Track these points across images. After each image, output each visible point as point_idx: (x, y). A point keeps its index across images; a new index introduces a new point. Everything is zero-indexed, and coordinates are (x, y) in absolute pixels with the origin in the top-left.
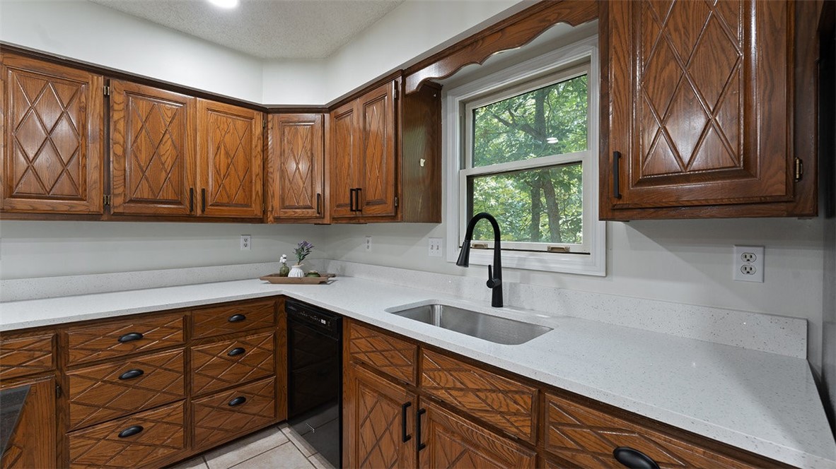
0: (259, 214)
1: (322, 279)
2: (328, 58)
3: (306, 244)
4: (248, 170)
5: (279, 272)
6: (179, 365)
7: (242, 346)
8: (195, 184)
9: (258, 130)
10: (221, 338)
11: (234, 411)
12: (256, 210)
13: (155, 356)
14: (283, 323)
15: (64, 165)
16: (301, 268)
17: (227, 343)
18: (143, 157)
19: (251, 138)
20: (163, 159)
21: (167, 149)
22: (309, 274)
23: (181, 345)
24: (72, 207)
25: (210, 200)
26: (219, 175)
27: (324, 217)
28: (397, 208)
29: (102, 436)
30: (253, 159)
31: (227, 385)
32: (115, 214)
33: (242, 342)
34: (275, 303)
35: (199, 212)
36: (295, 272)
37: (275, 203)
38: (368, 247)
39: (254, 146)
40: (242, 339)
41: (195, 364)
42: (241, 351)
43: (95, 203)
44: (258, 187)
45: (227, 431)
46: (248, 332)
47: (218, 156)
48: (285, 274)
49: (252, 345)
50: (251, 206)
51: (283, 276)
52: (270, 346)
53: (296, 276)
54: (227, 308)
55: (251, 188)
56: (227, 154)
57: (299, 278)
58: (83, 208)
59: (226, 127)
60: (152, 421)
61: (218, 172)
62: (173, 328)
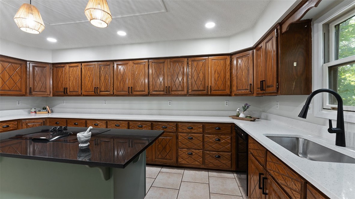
0: (229, 93)
1: (252, 119)
2: (253, 27)
3: (247, 104)
4: (225, 77)
5: (236, 115)
6: (201, 139)
7: (219, 138)
8: (208, 84)
9: (228, 62)
10: (213, 134)
11: (217, 160)
12: (228, 91)
13: (195, 135)
14: (234, 134)
15: (180, 83)
16: (244, 114)
17: (215, 136)
18: (195, 78)
19: (226, 66)
20: (200, 78)
21: (201, 75)
22: (247, 117)
23: (202, 133)
24: (181, 93)
25: (212, 89)
26: (216, 81)
27: (253, 93)
28: (278, 88)
29: (184, 152)
30: (227, 73)
31: (215, 150)
32: (190, 94)
33: (219, 137)
34: (231, 126)
35: (210, 93)
36: (242, 115)
37: (234, 88)
38: (277, 107)
39: (227, 69)
40: (219, 136)
41: (206, 140)
42: (219, 140)
43: (185, 92)
44: (229, 83)
45: (214, 165)
46: (222, 134)
47: (215, 74)
48: (238, 116)
49: (223, 139)
50: (226, 90)
51: (237, 117)
52: (229, 141)
53: (242, 117)
54: (214, 125)
55: (226, 83)
56: (218, 73)
57: (242, 118)
58: (183, 93)
59: (217, 64)
60: (195, 153)
61: (215, 80)
62: (200, 128)
